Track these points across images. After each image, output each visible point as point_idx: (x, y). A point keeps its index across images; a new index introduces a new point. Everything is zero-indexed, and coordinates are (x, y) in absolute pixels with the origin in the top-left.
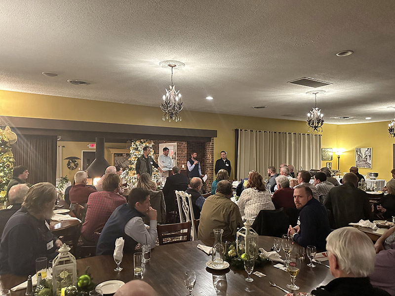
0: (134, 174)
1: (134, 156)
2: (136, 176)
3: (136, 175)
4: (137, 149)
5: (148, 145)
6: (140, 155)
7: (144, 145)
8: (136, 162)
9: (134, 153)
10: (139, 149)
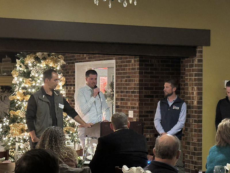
0: (22, 131)
1: (21, 91)
2: (26, 135)
3: (26, 133)
4: (27, 75)
5: (51, 65)
6: (34, 87)
7: (43, 65)
8: (25, 104)
9: (20, 84)
10: (32, 74)
